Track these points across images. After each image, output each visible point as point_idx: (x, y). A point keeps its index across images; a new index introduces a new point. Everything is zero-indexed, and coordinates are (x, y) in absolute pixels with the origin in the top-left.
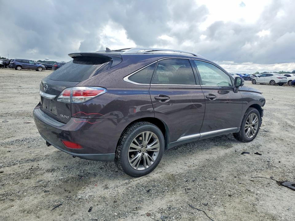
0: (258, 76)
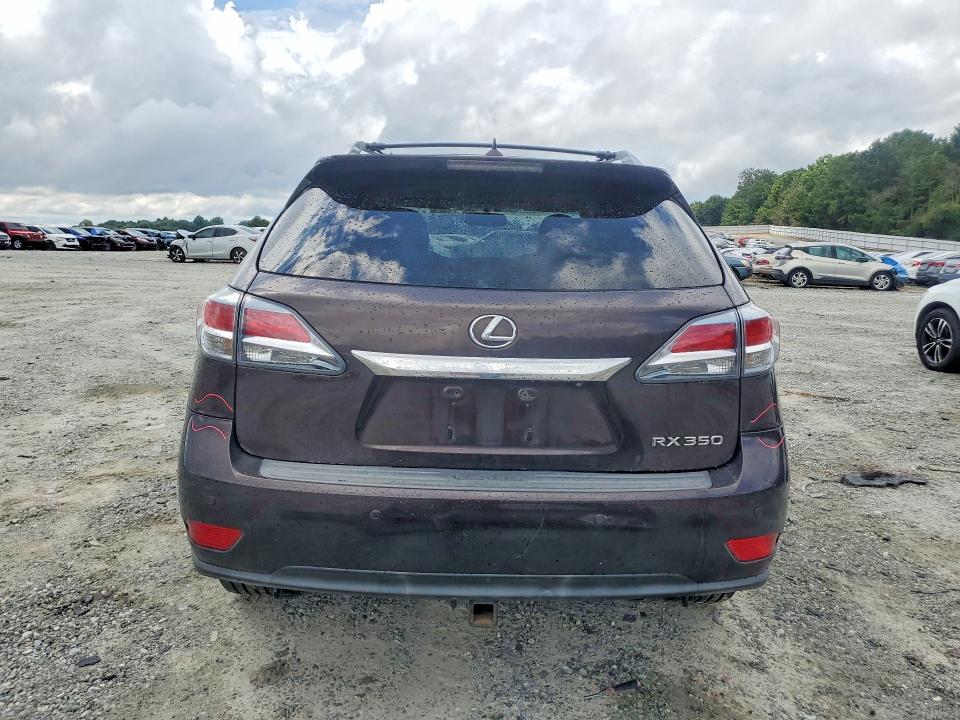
0: (189, 237)
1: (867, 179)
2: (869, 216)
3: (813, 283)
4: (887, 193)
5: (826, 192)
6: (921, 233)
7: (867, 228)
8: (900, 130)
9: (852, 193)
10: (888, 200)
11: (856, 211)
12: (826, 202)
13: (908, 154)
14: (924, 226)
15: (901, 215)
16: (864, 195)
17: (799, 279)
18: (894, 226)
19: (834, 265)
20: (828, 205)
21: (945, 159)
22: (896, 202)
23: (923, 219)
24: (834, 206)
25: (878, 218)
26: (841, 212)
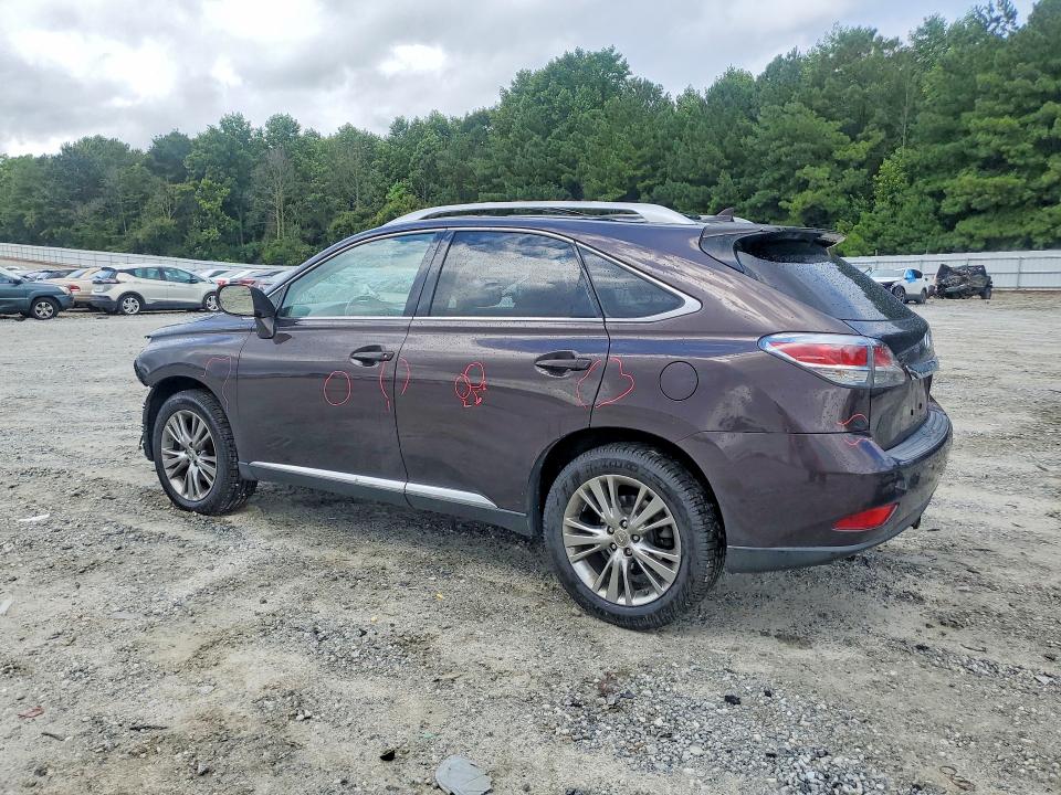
1: (67, 188)
2: (77, 230)
3: (147, 309)
4: (96, 204)
5: (16, 200)
6: (138, 249)
7: (79, 244)
8: (91, 135)
9: (51, 203)
10: (96, 213)
11: (62, 224)
12: (19, 212)
13: (108, 163)
14: (141, 241)
15: (114, 230)
16: (67, 206)
17: (130, 305)
18: (110, 242)
19: (165, 288)
20: (23, 216)
21: (148, 172)
22: (105, 215)
23: (140, 235)
24: (30, 218)
25: (89, 233)
26: (42, 225)
